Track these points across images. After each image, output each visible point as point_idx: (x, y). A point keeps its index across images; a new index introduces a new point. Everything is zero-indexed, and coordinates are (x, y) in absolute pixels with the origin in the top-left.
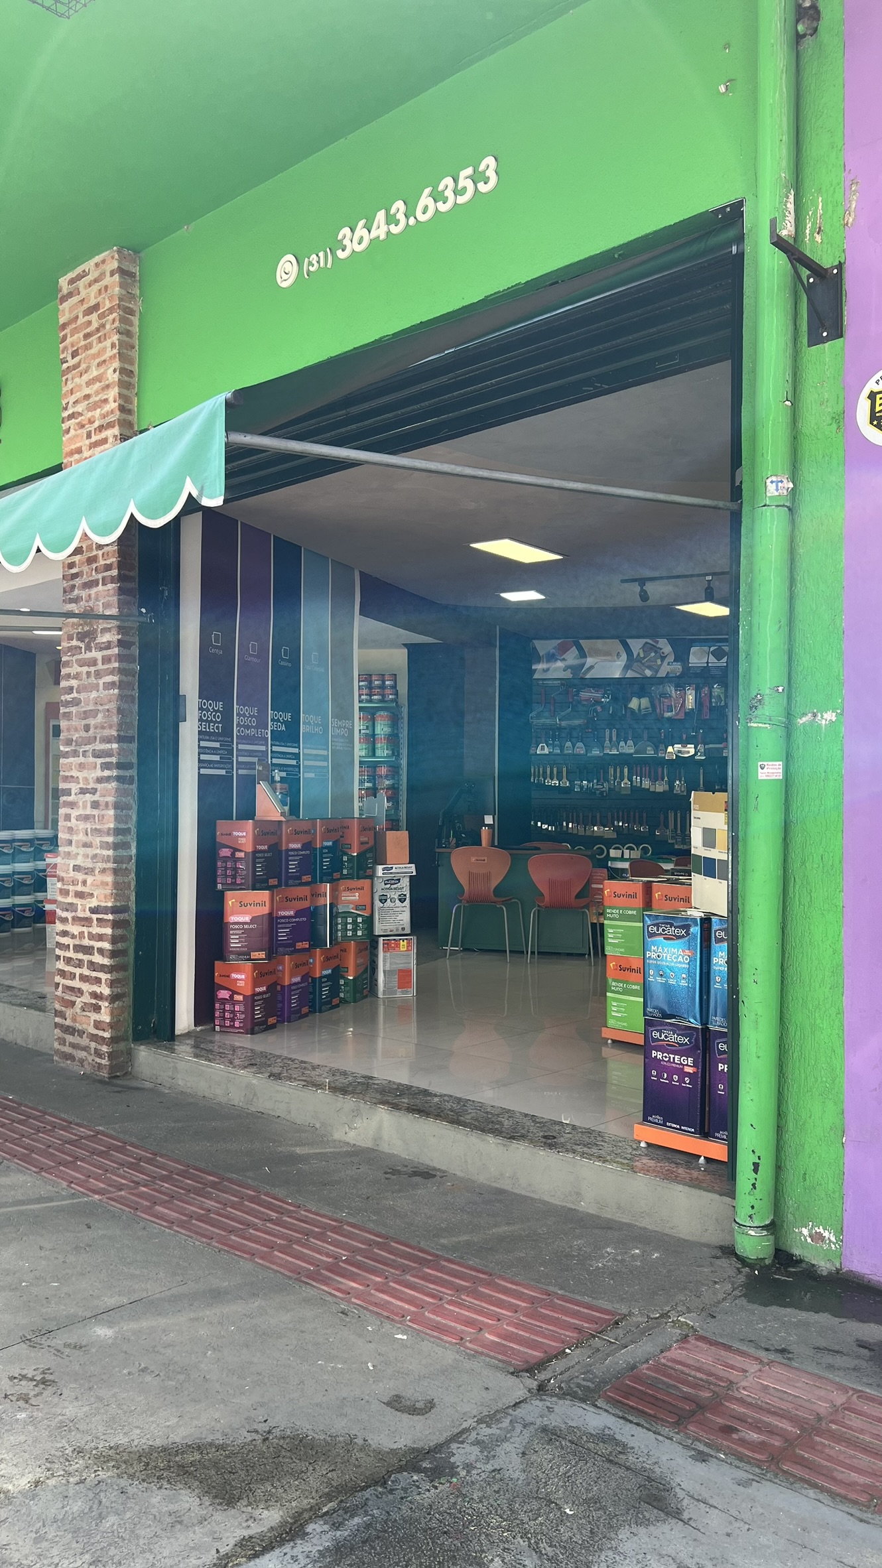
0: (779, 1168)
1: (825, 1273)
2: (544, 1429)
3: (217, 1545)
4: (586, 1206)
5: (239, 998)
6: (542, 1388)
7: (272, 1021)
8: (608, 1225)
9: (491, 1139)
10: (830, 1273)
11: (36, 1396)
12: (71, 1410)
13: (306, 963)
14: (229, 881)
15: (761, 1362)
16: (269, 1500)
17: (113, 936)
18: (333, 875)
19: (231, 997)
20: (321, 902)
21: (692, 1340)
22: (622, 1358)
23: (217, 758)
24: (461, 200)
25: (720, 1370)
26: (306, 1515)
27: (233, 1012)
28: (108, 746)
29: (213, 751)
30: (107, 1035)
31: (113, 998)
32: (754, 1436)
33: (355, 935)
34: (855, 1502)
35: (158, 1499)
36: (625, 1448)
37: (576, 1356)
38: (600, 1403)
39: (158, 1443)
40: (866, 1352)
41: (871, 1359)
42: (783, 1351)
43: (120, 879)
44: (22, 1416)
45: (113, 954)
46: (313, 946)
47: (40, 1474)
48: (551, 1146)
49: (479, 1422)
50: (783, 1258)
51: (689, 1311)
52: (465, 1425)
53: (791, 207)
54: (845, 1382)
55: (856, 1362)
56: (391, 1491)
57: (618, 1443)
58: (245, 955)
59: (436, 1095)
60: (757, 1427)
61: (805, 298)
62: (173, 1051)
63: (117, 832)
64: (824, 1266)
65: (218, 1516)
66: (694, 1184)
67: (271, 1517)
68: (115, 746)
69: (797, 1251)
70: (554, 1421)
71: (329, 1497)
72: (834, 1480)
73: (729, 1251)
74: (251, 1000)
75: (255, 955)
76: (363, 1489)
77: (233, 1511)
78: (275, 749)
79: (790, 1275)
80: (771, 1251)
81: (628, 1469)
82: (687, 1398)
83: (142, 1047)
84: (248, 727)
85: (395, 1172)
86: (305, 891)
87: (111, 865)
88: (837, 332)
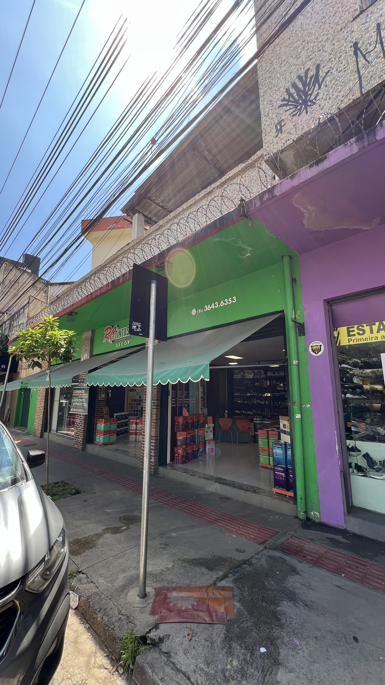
0: (306, 499)
1: (317, 522)
2: (268, 556)
3: (212, 579)
4: (264, 507)
5: (180, 456)
6: (265, 547)
7: (186, 461)
8: (270, 511)
9: (242, 491)
10: (318, 523)
11: (166, 548)
12: (174, 551)
13: (192, 448)
14: (178, 430)
15: (308, 542)
16: (220, 570)
17: (155, 442)
18: (197, 427)
19: (178, 456)
20: (195, 433)
21: (293, 537)
22: (280, 541)
23: (175, 403)
24: (229, 303)
25: (300, 544)
26: (227, 573)
27: (179, 459)
28: (154, 401)
29: (174, 401)
30: (153, 464)
31: (155, 456)
32: (310, 558)
33: (202, 440)
34: (332, 572)
35: (198, 569)
36: (285, 560)
37: (270, 540)
38: (278, 551)
39: (193, 558)
40: (328, 540)
41: (330, 541)
42: (312, 540)
43: (156, 430)
44: (165, 552)
45: (155, 446)
46: (194, 444)
47: (173, 564)
48: (256, 493)
49: (255, 554)
50: (308, 519)
51: (291, 531)
52: (253, 555)
53: (294, 313)
54: (326, 547)
55: (328, 542)
56: (242, 568)
57: (284, 559)
58: (181, 446)
59: (227, 480)
60: (310, 556)
61: (297, 329)
62: (166, 468)
63: (156, 420)
64: (317, 521)
65: (211, 573)
66: (288, 502)
67: (221, 573)
68: (156, 401)
69: (311, 517)
70: (270, 554)
71: (231, 569)
72: (327, 567)
73: (297, 517)
74: (183, 456)
75: (183, 446)
76: (237, 568)
77: (213, 572)
78: (185, 399)
79: (310, 523)
80: (306, 517)
81: (287, 564)
82: (295, 550)
83: (161, 467)
84: (180, 395)
85: (221, 498)
86: (192, 431)
87: (155, 427)
88: (304, 334)
